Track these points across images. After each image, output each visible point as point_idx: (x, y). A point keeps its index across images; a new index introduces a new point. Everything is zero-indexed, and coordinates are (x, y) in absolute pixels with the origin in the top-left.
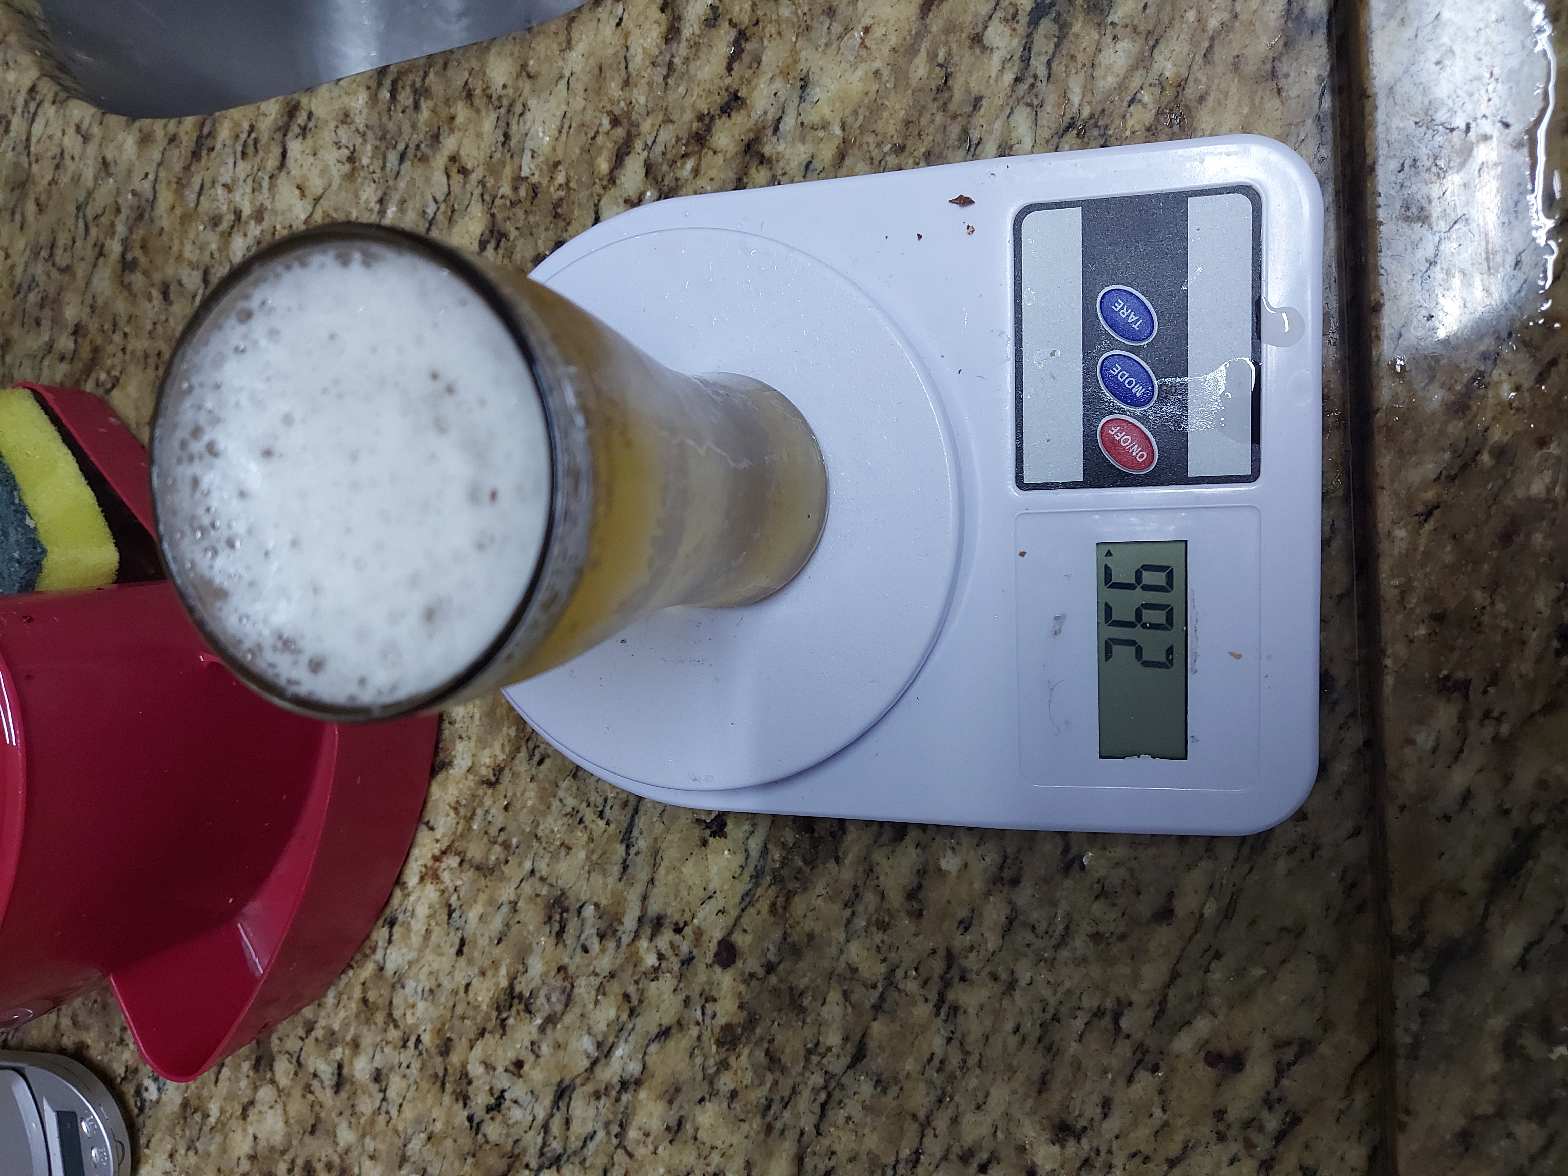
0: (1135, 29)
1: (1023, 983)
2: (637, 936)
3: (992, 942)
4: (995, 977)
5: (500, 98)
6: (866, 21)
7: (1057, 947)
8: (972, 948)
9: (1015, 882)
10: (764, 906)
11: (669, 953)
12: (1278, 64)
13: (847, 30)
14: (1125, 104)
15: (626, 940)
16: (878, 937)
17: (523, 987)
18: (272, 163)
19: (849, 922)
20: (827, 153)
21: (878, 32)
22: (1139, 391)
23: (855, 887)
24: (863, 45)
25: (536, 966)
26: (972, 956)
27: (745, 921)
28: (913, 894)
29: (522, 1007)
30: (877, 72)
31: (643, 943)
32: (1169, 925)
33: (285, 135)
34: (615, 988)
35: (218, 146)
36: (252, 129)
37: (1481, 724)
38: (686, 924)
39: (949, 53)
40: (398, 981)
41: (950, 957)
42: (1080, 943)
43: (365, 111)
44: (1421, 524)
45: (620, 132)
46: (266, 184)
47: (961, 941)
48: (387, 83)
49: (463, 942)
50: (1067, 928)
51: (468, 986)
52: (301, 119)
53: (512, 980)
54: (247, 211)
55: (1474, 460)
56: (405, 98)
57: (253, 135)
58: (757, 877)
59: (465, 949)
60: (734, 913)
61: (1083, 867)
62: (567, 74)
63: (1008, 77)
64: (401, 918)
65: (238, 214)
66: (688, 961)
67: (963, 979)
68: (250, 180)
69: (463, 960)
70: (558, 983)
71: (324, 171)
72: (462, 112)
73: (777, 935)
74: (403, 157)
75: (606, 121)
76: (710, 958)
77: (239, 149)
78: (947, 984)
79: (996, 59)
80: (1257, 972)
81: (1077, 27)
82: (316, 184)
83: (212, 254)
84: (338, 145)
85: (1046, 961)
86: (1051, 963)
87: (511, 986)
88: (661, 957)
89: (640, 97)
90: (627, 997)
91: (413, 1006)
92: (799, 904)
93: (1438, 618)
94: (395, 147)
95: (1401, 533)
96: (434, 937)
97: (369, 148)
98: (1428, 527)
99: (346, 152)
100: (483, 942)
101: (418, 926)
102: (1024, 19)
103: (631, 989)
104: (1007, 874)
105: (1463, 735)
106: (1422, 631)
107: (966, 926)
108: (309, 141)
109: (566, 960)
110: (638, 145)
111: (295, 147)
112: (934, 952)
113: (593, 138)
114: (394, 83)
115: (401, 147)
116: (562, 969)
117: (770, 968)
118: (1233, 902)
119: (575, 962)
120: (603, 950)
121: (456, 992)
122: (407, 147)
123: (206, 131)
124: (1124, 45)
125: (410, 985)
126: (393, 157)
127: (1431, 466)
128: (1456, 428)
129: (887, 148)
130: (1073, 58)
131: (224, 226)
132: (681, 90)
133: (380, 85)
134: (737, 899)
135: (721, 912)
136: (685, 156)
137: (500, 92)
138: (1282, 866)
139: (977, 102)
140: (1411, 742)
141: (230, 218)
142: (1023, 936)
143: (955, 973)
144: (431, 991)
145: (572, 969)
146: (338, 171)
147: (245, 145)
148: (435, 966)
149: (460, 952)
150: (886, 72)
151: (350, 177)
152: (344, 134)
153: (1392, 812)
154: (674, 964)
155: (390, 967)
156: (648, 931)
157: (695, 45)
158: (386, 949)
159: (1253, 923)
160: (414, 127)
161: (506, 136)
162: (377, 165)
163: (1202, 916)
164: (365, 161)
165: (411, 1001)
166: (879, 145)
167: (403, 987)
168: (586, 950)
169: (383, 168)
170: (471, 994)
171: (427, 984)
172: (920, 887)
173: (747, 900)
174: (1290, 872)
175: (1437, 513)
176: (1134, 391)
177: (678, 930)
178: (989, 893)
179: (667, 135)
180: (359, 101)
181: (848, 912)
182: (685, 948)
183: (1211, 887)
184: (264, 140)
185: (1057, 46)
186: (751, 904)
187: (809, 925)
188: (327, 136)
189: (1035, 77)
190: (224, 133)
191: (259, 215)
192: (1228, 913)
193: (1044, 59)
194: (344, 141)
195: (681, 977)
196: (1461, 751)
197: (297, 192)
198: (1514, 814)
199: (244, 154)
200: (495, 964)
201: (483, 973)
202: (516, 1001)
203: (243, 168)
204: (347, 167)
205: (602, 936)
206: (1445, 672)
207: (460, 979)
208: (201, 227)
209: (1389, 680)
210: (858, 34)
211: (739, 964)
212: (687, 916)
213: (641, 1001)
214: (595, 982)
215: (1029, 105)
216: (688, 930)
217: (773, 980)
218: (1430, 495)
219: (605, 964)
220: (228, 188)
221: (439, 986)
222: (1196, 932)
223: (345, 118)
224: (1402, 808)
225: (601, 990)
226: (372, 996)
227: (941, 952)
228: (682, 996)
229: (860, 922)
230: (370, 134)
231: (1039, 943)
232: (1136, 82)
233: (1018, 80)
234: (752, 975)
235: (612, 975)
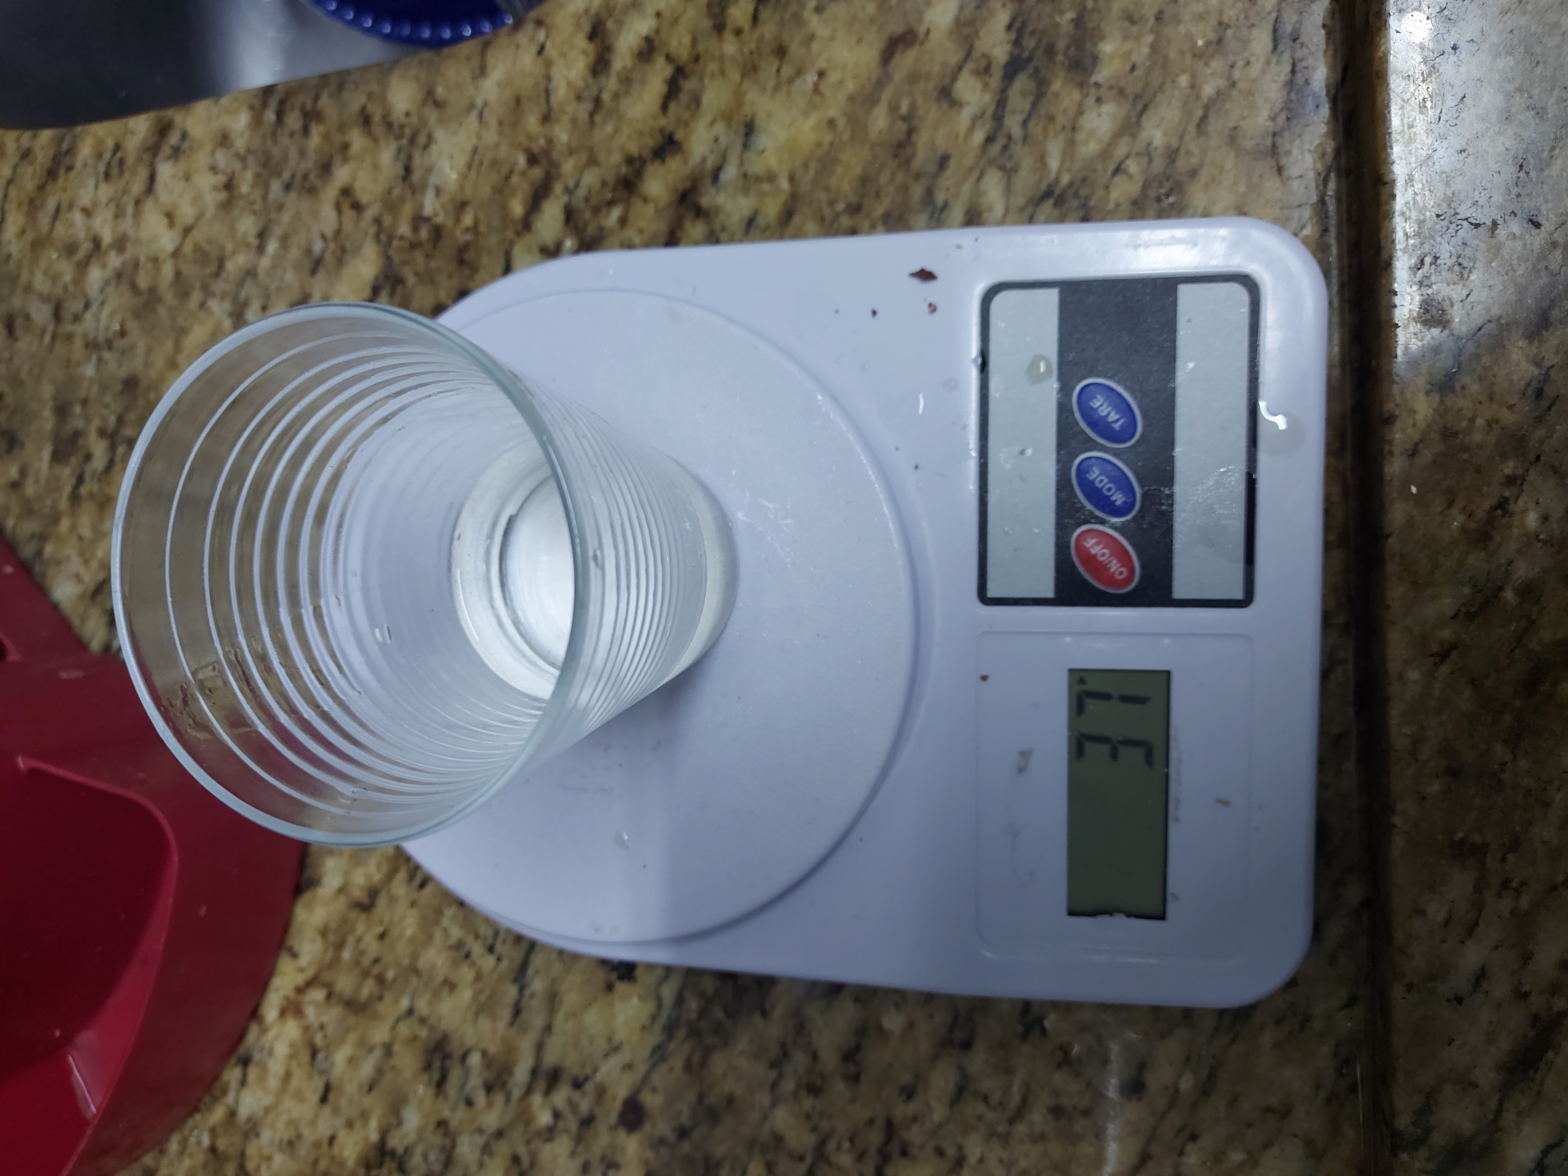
0: (1121, 92)
1: (972, 1160)
2: (529, 1090)
3: (939, 1112)
4: (940, 1152)
5: (402, 127)
6: (821, 64)
7: (1012, 1121)
8: (915, 1119)
9: (967, 1045)
10: (677, 1062)
11: (566, 1111)
12: (1279, 141)
13: (800, 72)
14: (1109, 174)
15: (516, 1093)
16: (808, 1103)
17: (395, 1142)
18: (138, 186)
19: (775, 1085)
20: (772, 209)
21: (833, 77)
22: (1119, 498)
23: (783, 1045)
24: (816, 90)
25: (412, 1119)
26: (916, 1128)
27: (656, 1079)
28: (850, 1056)
29: (394, 1166)
30: (831, 123)
31: (537, 1099)
32: (1140, 1099)
33: (155, 156)
34: (503, 1149)
35: (78, 165)
36: (117, 147)
37: (1499, 895)
38: (586, 1079)
39: (913, 107)
40: (252, 1129)
41: (890, 1128)
42: (1038, 1117)
43: (247, 134)
44: (1436, 665)
45: (537, 172)
46: (130, 209)
47: (902, 1111)
48: (273, 103)
49: (328, 1088)
50: (1024, 1100)
51: (332, 1139)
52: (174, 139)
53: (384, 1133)
54: (107, 238)
55: (1496, 596)
56: (293, 120)
57: (119, 155)
58: (670, 1029)
59: (331, 1097)
60: (642, 1069)
61: (1044, 1032)
62: (479, 103)
63: (979, 136)
64: (257, 1056)
65: (96, 242)
66: (587, 1122)
67: (904, 1153)
68: (112, 206)
69: (326, 1111)
70: (436, 1139)
71: (197, 199)
72: (357, 140)
73: (691, 1097)
74: (288, 187)
75: (522, 160)
76: (613, 1118)
77: (102, 168)
78: (885, 1158)
79: (965, 117)
80: (1237, 1156)
81: (1057, 85)
82: (187, 212)
83: (65, 287)
84: (214, 169)
85: (999, 1136)
86: (1005, 1139)
87: (383, 1141)
88: (557, 1115)
89: (562, 134)
90: (516, 1159)
91: (269, 1158)
92: (718, 1063)
93: (1454, 773)
94: (279, 175)
95: (1413, 675)
96: (295, 1082)
97: (249, 175)
98: (1444, 669)
99: (221, 179)
100: (351, 1088)
101: (276, 1067)
102: (997, 73)
103: (522, 1151)
104: (958, 1035)
105: (1478, 906)
106: (1435, 787)
107: (909, 1093)
108: (182, 165)
109: (446, 1114)
110: (558, 188)
111: (165, 170)
112: (871, 1122)
113: (508, 178)
114: (282, 103)
115: (286, 175)
116: (442, 1124)
117: (683, 1133)
118: (1212, 1076)
119: (457, 1116)
120: (490, 1105)
121: (317, 1145)
122: (293, 176)
123: (65, 146)
124: (1108, 108)
125: (266, 1135)
126: (276, 186)
127: (1448, 601)
128: (1476, 560)
129: (841, 207)
130: (1051, 119)
131: (81, 255)
132: (609, 128)
133: (265, 104)
134: (647, 1052)
135: (628, 1067)
136: (611, 203)
137: (402, 119)
138: (1268, 1038)
139: (943, 161)
140: (1422, 912)
141: (86, 247)
142: (973, 1108)
143: (895, 1147)
144: (291, 1143)
145: (454, 1124)
146: (212, 199)
147: (109, 165)
148: (295, 1114)
149: (324, 1099)
150: (841, 123)
151: (226, 206)
152: (222, 158)
153: (1397, 991)
154: (572, 1124)
155: (243, 1112)
156: (541, 1085)
157: (626, 80)
158: (238, 1092)
159: (1234, 1101)
160: (302, 154)
161: (408, 170)
162: (257, 195)
163: (1177, 1090)
164: (244, 188)
165: (266, 1152)
166: (832, 203)
167: (258, 1135)
168: (469, 1103)
169: (265, 197)
170: (336, 1150)
171: (284, 1133)
172: (858, 1048)
173: (659, 1054)
174: (1277, 1045)
175: (1454, 654)
176: (1113, 498)
177: (578, 1085)
178: (935, 1058)
179: (591, 179)
180: (240, 122)
181: (773, 1074)
182: (585, 1106)
183: (1188, 1059)
184: (130, 160)
185: (1034, 105)
186: (663, 1058)
187: (730, 1085)
188: (202, 159)
189: (1009, 137)
190: (85, 151)
191: (120, 244)
192: (1206, 1089)
193: (1019, 118)
194: (222, 165)
195: (579, 1139)
196: (1476, 924)
197: (165, 221)
198: (1533, 998)
199: (107, 176)
200: (364, 1116)
201: (350, 1125)
202: (388, 1159)
203: (106, 191)
204: (222, 196)
205: (489, 1088)
206: (1460, 835)
207: (324, 1129)
208: (55, 256)
209: (1398, 843)
210: (811, 78)
211: (647, 1127)
212: (588, 1070)
213: (532, 1164)
214: (480, 1140)
215: (1002, 168)
216: (589, 1087)
217: (686, 1146)
218: (1446, 634)
219: (492, 1119)
220: (87, 212)
221: (299, 1137)
222: (1170, 1107)
223: (224, 140)
224: (1410, 987)
225: (487, 1150)
226: (222, 1144)
227: (880, 1122)
228: (578, 1162)
229: (788, 1086)
230: (251, 161)
231: (991, 1116)
232: (1121, 150)
233: (990, 139)
234: (662, 1141)
235: (499, 1134)
